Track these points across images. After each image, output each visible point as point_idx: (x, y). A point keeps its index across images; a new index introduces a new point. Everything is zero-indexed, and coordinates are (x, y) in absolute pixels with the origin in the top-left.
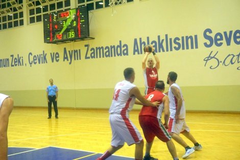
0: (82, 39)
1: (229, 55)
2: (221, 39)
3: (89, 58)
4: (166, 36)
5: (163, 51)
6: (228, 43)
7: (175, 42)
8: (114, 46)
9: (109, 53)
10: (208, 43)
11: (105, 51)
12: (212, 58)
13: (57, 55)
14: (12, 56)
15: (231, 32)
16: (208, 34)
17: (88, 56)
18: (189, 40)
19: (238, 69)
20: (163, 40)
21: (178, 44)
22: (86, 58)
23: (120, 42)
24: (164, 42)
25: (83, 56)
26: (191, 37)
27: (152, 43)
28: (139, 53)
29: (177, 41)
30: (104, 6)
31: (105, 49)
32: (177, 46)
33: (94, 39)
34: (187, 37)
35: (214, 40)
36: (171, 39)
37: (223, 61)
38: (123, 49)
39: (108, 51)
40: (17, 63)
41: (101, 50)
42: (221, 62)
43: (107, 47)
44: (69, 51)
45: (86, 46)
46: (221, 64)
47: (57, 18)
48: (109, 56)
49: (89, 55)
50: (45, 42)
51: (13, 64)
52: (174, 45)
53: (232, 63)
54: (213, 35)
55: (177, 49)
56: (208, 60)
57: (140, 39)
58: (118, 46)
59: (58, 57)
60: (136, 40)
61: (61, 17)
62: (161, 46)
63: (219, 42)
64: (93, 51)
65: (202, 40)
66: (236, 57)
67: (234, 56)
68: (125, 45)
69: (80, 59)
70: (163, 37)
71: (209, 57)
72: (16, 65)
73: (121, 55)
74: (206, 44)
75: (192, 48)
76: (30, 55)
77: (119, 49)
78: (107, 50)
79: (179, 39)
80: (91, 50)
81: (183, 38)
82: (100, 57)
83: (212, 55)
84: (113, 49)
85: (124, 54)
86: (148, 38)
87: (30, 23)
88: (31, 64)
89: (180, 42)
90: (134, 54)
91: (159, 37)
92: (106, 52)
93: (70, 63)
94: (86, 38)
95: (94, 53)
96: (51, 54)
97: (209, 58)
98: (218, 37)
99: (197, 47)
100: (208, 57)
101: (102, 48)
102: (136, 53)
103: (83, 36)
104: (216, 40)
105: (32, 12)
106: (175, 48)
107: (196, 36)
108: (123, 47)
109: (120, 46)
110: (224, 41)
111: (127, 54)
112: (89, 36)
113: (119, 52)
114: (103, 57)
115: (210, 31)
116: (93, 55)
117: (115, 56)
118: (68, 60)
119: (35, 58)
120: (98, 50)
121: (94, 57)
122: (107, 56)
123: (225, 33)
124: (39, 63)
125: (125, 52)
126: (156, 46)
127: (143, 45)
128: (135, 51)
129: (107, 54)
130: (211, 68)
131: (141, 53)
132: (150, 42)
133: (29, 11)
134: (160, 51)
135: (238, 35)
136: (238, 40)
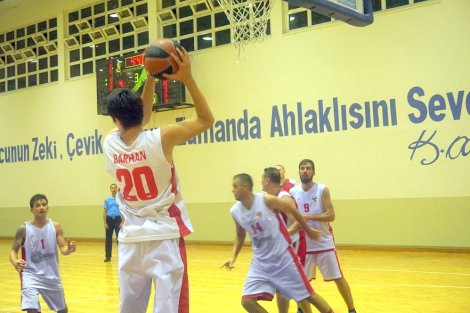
0: (172, 107)
1: (458, 139)
2: (443, 107)
4: (335, 100)
5: (330, 129)
6: (457, 115)
7: (352, 113)
8: (233, 121)
9: (223, 134)
10: (417, 114)
11: (215, 130)
12: (425, 143)
14: (35, 140)
15: (461, 94)
16: (416, 96)
18: (380, 109)
20: (328, 109)
21: (359, 116)
23: (245, 112)
24: (332, 111)
26: (383, 103)
27: (307, 115)
28: (281, 135)
29: (356, 110)
30: (214, 43)
31: (217, 126)
32: (356, 120)
34: (375, 103)
35: (427, 108)
36: (344, 107)
37: (445, 152)
38: (250, 126)
39: (222, 130)
40: (45, 154)
42: (442, 151)
43: (219, 123)
45: (178, 120)
46: (442, 155)
47: (123, 68)
48: (223, 139)
50: (99, 113)
51: (37, 155)
52: (350, 118)
53: (465, 154)
54: (425, 100)
55: (356, 126)
56: (417, 147)
57: (285, 107)
58: (241, 121)
61: (131, 64)
62: (324, 120)
63: (437, 113)
65: (404, 109)
67: (467, 140)
68: (255, 119)
70: (328, 103)
71: (419, 141)
72: (42, 158)
73: (247, 138)
74: (411, 117)
75: (386, 123)
76: (71, 138)
77: (242, 125)
78: (220, 127)
79: (359, 107)
81: (367, 104)
82: (206, 141)
83: (424, 139)
84: (231, 126)
85: (253, 136)
86: (299, 105)
87: (71, 76)
88: (71, 155)
89: (362, 112)
90: (272, 135)
91: (320, 103)
92: (218, 132)
94: (179, 104)
98: (437, 103)
99: (394, 122)
100: (417, 143)
102: (277, 134)
103: (172, 101)
104: (433, 108)
105: (74, 56)
106: (352, 123)
107: (393, 102)
108: (252, 121)
109: (244, 121)
110: (448, 111)
111: (258, 135)
112: (184, 100)
113: (243, 133)
114: (212, 141)
115: (421, 92)
117: (235, 139)
119: (79, 144)
121: (194, 142)
122: (219, 140)
123: (450, 95)
124: (88, 153)
125: (255, 131)
126: (314, 120)
127: (289, 119)
128: (273, 130)
129: (220, 135)
130: (422, 163)
131: (287, 134)
132: (304, 113)
133: (68, 55)
134: (322, 131)
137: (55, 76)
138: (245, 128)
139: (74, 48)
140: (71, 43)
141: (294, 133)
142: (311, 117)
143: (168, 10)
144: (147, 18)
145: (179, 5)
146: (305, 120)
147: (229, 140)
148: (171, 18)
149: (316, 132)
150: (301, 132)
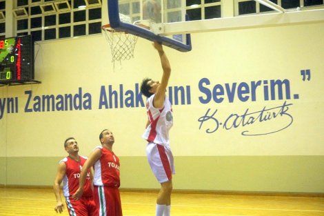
0: (22, 82)
1: (232, 115)
2: (222, 93)
3: (31, 110)
5: (143, 105)
6: (231, 100)
8: (70, 96)
9: (62, 105)
10: (205, 97)
11: (56, 101)
12: (209, 118)
15: (234, 85)
16: (204, 85)
17: (29, 108)
18: (179, 92)
19: (242, 134)
22: (27, 110)
23: (80, 89)
25: (21, 108)
26: (181, 88)
27: (127, 94)
28: (107, 107)
31: (57, 99)
33: (40, 82)
34: (176, 88)
35: (212, 94)
37: (223, 123)
38: (83, 100)
39: (62, 102)
41: (51, 99)
42: (221, 124)
43: (59, 96)
44: (1, 99)
45: (26, 92)
46: (221, 126)
48: (62, 108)
49: (31, 107)
53: (236, 127)
54: (211, 87)
56: (204, 120)
57: (110, 87)
58: (76, 96)
60: (103, 88)
62: (139, 98)
63: (218, 97)
64: (37, 101)
65: (196, 93)
66: (240, 119)
67: (238, 117)
68: (87, 95)
69: (17, 111)
71: (206, 116)
73: (81, 109)
74: (201, 99)
75: (183, 103)
77: (78, 99)
78: (60, 100)
80: (35, 100)
81: (170, 88)
82: (48, 110)
83: (209, 115)
84: (69, 99)
85: (86, 108)
86: (121, 86)
90: (100, 108)
91: (137, 85)
92: (58, 103)
93: (1, 117)
94: (29, 81)
95: (39, 103)
97: (206, 118)
99: (189, 102)
100: (204, 117)
101: (52, 96)
102: (104, 106)
104: (215, 94)
107: (188, 87)
108: (85, 97)
109: (79, 96)
110: (225, 96)
111: (89, 107)
112: (33, 78)
113: (78, 104)
114: (53, 110)
115: (207, 82)
116: (37, 107)
117: (71, 109)
120: (46, 100)
121: (39, 110)
122: (58, 109)
123: (227, 85)
125: (87, 104)
126: (131, 98)
127: (113, 96)
128: (101, 103)
130: (207, 132)
131: (111, 107)
132: (124, 93)
134: (137, 106)
135: (243, 89)
136: (244, 96)
138: (79, 101)
141: (116, 107)
142: (129, 95)
143: (22, 8)
144: (4, 13)
145: (31, 4)
146: (125, 97)
148: (24, 14)
149: (133, 106)
150: (122, 106)
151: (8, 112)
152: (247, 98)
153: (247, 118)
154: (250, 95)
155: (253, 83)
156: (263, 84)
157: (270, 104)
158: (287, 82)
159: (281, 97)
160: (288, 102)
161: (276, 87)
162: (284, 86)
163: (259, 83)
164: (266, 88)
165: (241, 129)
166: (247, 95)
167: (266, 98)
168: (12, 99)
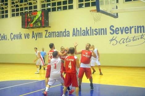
0: (44, 27)
1: (122, 39)
3: (47, 37)
4: (91, 28)
5: (89, 35)
6: (122, 33)
7: (95, 31)
8: (62, 32)
9: (59, 35)
10: (112, 32)
11: (56, 34)
12: (114, 40)
13: (28, 35)
15: (123, 28)
16: (112, 28)
17: (46, 36)
18: (102, 30)
19: (126, 46)
20: (89, 30)
21: (97, 32)
22: (46, 37)
23: (65, 29)
24: (90, 30)
25: (44, 36)
26: (103, 29)
27: (83, 31)
28: (75, 36)
29: (96, 31)
31: (57, 33)
32: (96, 33)
33: (50, 27)
34: (101, 29)
36: (93, 30)
37: (119, 42)
38: (67, 33)
39: (59, 34)
40: (3, 39)
43: (58, 32)
44: (36, 33)
45: (45, 31)
47: (30, 15)
48: (59, 36)
49: (47, 36)
50: (22, 28)
52: (94, 32)
53: (124, 43)
54: (114, 29)
55: (96, 35)
57: (77, 29)
58: (64, 32)
59: (29, 36)
61: (33, 15)
62: (87, 33)
63: (117, 32)
64: (49, 34)
65: (109, 31)
66: (125, 40)
67: (124, 39)
68: (68, 31)
69: (42, 38)
70: (89, 28)
71: (112, 39)
72: (2, 40)
73: (66, 37)
74: (111, 33)
75: (104, 34)
77: (64, 33)
78: (58, 33)
79: (97, 30)
80: (49, 33)
81: (99, 29)
83: (114, 39)
85: (67, 36)
86: (81, 28)
87: (12, 17)
88: (12, 39)
89: (98, 31)
90: (73, 36)
91: (87, 28)
92: (57, 35)
93: (36, 40)
95: (50, 34)
96: (24, 34)
97: (112, 40)
99: (106, 34)
101: (55, 32)
102: (74, 36)
103: (45, 25)
104: (116, 31)
105: (13, 11)
106: (95, 34)
107: (106, 29)
108: (67, 32)
109: (65, 32)
110: (120, 32)
112: (48, 25)
113: (64, 35)
114: (55, 37)
115: (113, 27)
116: (49, 36)
117: (62, 37)
118: (35, 38)
119: (14, 36)
120: (53, 33)
121: (50, 37)
122: (57, 37)
123: (121, 28)
124: (17, 39)
125: (68, 35)
126: (85, 33)
127: (78, 32)
128: (73, 35)
129: (58, 35)
130: (113, 45)
131: (77, 36)
132: (82, 31)
133: (11, 10)
134: (87, 35)
135: (127, 29)
136: (127, 32)
137: (7, 16)
138: (65, 34)
139: (13, 8)
140: (12, 7)
141: (79, 36)
142: (84, 32)
144: (37, 2)
146: (82, 32)
147: (60, 37)
148: (44, 2)
149: (85, 36)
150: (81, 36)
151: (39, 38)
152: (128, 32)
153: (128, 40)
154: (129, 31)
155: (130, 27)
156: (134, 28)
157: (137, 34)
158: (143, 27)
159: (141, 32)
160: (144, 34)
161: (139, 28)
162: (142, 28)
163: (133, 27)
164: (135, 29)
165: (125, 44)
166: (128, 31)
167: (135, 32)
168: (40, 33)
